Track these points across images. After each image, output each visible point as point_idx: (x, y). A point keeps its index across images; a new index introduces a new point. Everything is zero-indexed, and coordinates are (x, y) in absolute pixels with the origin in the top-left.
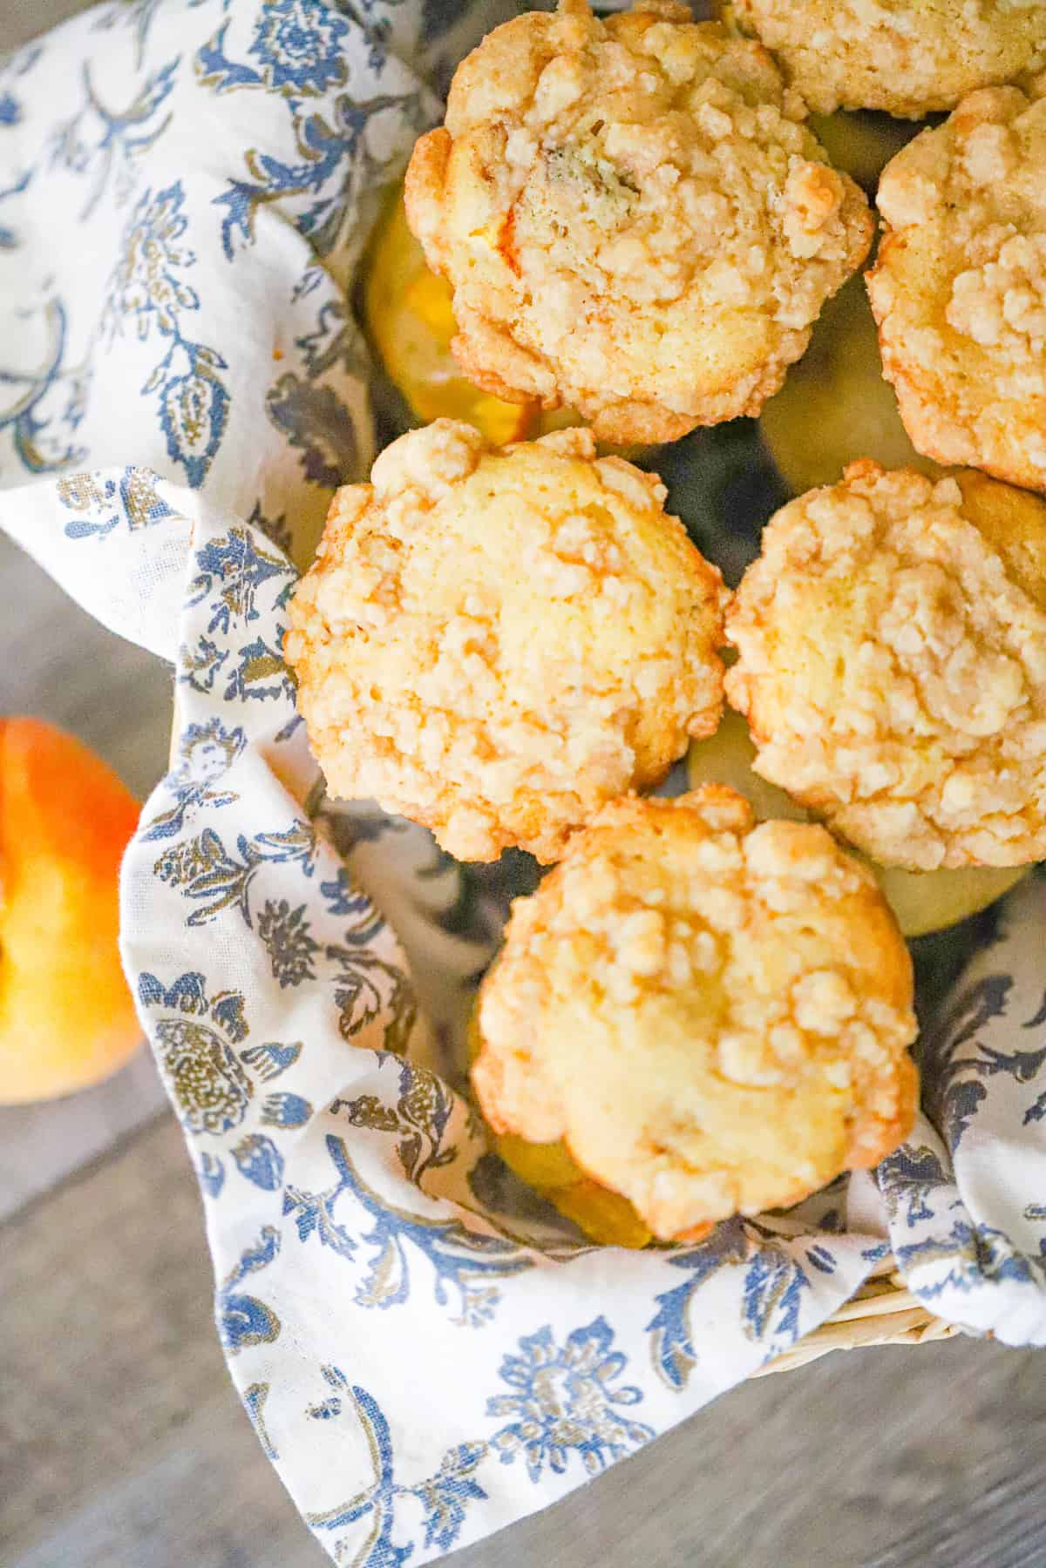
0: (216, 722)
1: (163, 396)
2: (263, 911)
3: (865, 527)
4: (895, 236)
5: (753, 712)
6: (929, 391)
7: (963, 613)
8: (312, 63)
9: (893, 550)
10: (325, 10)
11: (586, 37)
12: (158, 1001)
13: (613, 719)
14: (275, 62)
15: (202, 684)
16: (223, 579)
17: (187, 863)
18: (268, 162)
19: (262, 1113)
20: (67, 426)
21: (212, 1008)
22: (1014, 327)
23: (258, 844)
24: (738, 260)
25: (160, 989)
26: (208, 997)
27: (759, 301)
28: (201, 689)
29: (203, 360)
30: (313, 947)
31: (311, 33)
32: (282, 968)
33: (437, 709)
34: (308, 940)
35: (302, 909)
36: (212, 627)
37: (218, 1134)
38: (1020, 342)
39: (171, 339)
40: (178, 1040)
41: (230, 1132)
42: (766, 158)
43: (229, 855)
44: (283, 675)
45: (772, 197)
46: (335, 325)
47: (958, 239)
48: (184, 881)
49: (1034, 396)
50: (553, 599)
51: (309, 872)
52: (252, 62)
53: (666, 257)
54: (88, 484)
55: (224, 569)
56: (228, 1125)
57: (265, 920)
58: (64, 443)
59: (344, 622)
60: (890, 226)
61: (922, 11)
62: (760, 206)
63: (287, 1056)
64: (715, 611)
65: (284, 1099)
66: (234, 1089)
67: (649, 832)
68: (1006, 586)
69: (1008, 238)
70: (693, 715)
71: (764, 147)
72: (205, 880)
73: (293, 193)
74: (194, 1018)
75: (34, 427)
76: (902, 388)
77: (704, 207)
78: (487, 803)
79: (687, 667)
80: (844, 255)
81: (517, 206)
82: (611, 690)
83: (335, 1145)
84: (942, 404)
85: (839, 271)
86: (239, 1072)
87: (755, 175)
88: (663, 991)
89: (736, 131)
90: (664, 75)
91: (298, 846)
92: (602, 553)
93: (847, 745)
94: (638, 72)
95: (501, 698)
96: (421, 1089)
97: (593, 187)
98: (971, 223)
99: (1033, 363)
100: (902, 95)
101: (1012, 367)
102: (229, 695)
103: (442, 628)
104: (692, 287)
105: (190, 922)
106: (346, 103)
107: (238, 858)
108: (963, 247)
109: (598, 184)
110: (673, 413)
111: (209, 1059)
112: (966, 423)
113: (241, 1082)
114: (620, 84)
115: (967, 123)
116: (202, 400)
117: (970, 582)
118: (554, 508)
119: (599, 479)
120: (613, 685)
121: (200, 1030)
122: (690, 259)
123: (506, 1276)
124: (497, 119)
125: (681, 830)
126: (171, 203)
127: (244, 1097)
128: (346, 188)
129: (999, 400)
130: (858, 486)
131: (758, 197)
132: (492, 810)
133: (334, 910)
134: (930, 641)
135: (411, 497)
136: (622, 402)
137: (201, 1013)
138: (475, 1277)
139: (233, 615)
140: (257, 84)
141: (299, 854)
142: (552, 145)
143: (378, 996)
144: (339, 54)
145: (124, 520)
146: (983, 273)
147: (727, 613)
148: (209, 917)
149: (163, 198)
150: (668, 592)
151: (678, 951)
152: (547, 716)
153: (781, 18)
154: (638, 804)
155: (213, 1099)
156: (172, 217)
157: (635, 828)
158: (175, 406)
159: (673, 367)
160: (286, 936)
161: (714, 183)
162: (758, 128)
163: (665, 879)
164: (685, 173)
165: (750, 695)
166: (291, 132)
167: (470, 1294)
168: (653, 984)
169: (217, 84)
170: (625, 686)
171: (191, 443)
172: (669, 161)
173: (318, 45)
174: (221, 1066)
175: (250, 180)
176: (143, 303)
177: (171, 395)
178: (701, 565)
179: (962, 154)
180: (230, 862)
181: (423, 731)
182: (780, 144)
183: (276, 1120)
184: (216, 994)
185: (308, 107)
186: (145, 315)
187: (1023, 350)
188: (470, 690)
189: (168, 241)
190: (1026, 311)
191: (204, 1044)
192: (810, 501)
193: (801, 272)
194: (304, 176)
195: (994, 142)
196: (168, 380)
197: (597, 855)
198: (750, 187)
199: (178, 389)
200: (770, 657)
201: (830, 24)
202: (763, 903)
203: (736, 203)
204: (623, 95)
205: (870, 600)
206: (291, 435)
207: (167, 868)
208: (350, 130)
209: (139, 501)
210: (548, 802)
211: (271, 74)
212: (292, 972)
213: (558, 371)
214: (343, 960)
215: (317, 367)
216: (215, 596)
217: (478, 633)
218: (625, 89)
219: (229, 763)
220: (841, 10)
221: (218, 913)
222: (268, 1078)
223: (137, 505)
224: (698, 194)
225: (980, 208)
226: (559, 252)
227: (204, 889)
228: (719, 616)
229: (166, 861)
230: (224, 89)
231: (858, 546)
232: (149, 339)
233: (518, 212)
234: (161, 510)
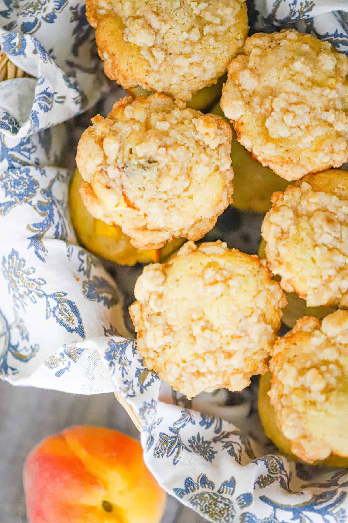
0: (145, 403)
1: (54, 316)
2: (189, 444)
3: (290, 214)
4: (238, 122)
5: (296, 290)
6: (281, 162)
7: (336, 219)
8: (27, 187)
9: (303, 215)
10: (19, 169)
11: (108, 127)
12: (184, 494)
13: (259, 321)
14: (16, 194)
15: (132, 394)
16: (116, 359)
17: (162, 448)
18: (35, 225)
19: (239, 506)
20: (25, 341)
21: (199, 484)
22: (292, 126)
23: (176, 426)
24: (199, 161)
25: (182, 491)
26: (196, 482)
27: (213, 169)
28: (133, 396)
29: (58, 297)
30: (209, 443)
31: (20, 178)
32: (207, 457)
33: (205, 353)
34: (206, 442)
35: (199, 434)
36: (123, 376)
37: (232, 522)
38: (298, 129)
39: (44, 297)
40: (199, 502)
41: (235, 518)
42: (186, 126)
43: (170, 436)
44: (150, 373)
45: (195, 136)
46: (84, 257)
47: (258, 111)
48: (164, 453)
49: (312, 142)
50: (217, 298)
51: (194, 423)
52: (9, 199)
53: (178, 175)
54: (54, 359)
55: (114, 356)
56: (233, 517)
57: (191, 446)
58: (28, 347)
59: (160, 347)
60: (234, 121)
61: (198, 51)
62: (194, 141)
63: (232, 483)
64: (264, 268)
65: (242, 497)
66: (226, 505)
67: (293, 346)
68: (342, 202)
69: (272, 101)
70: (279, 302)
71: (182, 123)
72: (169, 449)
73: (48, 229)
74: (197, 492)
75: (15, 348)
76: (272, 166)
77: (179, 153)
78: (237, 370)
79: (268, 290)
80: (226, 138)
81: (124, 190)
82: (252, 313)
83: (263, 499)
84: (287, 162)
85: (228, 144)
86: (222, 498)
87: (186, 133)
88: (331, 390)
89: (171, 124)
90: (139, 122)
91: (186, 419)
92: (222, 275)
93: (331, 282)
94: (131, 126)
95: (222, 337)
96: (271, 463)
97: (143, 170)
98: (258, 104)
99: (305, 133)
100: (209, 79)
101: (300, 138)
102: (142, 392)
103: (190, 329)
104: (191, 179)
105: (175, 464)
106: (44, 192)
107: (173, 435)
108: (260, 112)
109: (144, 168)
110: (210, 219)
111: (211, 501)
112: (298, 163)
113: (226, 501)
114: (128, 134)
115: (235, 75)
116: (67, 309)
117: (331, 209)
118: (199, 272)
119: (204, 253)
120: (251, 311)
121: (202, 494)
122: (185, 171)
123: (342, 503)
124: (99, 169)
125: (301, 339)
126: (15, 257)
127: (230, 505)
128: (60, 216)
129: (302, 150)
130: (279, 203)
131: (192, 139)
132: (241, 370)
133: (207, 428)
134: (334, 234)
135: (154, 297)
136: (193, 226)
137: (198, 488)
138: (334, 509)
139: (125, 367)
140: (15, 205)
141: (188, 420)
142: (122, 165)
143: (238, 444)
144: (32, 179)
145: (72, 361)
146: (273, 117)
147: (268, 266)
148: (178, 458)
149: (10, 257)
150: (248, 273)
151: (328, 375)
152: (238, 333)
153: (158, 81)
154: (283, 340)
155: (222, 512)
156: (18, 261)
157: (288, 347)
158: (60, 316)
159: (201, 206)
160: (200, 446)
161: (176, 144)
162: (177, 119)
163: (307, 357)
164: (166, 147)
165: (292, 286)
166: (35, 211)
167: (335, 515)
168: (328, 390)
169: (3, 212)
170: (255, 308)
171: (73, 324)
172: (159, 147)
173: (24, 180)
174: (216, 500)
175: (34, 234)
176: (27, 292)
177: (57, 313)
178: (251, 257)
179: (241, 86)
180: (172, 437)
181: (206, 362)
182: (186, 119)
183: (245, 505)
184: (197, 479)
185: (35, 200)
186: (31, 295)
187: (299, 131)
188: (211, 341)
189: (22, 269)
190: (293, 120)
191: (207, 497)
192: (269, 217)
193: (219, 152)
194: (48, 221)
195: (248, 76)
196: (52, 310)
197: (283, 364)
198: (188, 138)
199: (58, 311)
200: (291, 271)
201: (175, 73)
202: (340, 344)
203: (187, 146)
204: (131, 136)
205: (308, 235)
206: (97, 299)
207: (158, 453)
208: (50, 198)
209: (72, 353)
210: (255, 357)
211: (17, 199)
212: (210, 455)
213: (168, 230)
214: (219, 440)
215: (87, 273)
216: (118, 366)
217: (202, 323)
218: (131, 134)
219: (156, 411)
220: (175, 67)
221: (180, 455)
222: (232, 494)
223: (73, 354)
224: (175, 150)
225: (257, 98)
226: (147, 195)
227: (171, 451)
228: (266, 268)
229: (156, 451)
230: (6, 212)
231: (293, 221)
232: (37, 301)
233: (125, 192)
234: (80, 351)
